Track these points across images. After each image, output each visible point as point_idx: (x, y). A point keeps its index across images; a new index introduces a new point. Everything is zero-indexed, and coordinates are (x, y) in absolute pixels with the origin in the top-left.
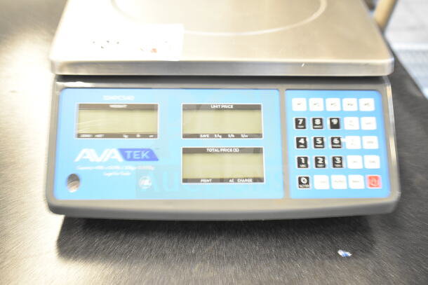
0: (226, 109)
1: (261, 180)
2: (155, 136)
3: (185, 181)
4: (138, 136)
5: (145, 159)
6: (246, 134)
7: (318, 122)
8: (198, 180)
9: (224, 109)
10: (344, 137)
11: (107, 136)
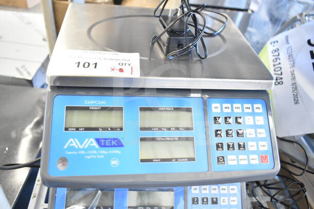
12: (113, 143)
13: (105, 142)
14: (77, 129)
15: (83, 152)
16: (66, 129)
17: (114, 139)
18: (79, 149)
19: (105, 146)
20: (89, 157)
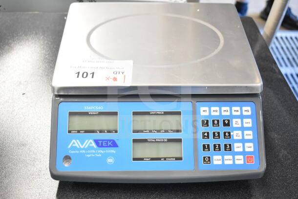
0: (159, 114)
1: (180, 159)
2: (116, 132)
3: (134, 159)
4: (106, 132)
5: (110, 146)
6: (171, 130)
7: (216, 122)
8: (142, 159)
9: (158, 114)
10: (233, 132)
11: (86, 131)
12: (109, 144)
13: (102, 143)
14: (79, 132)
15: (84, 151)
16: (70, 132)
17: (110, 140)
18: (80, 149)
19: (102, 146)
20: (89, 156)
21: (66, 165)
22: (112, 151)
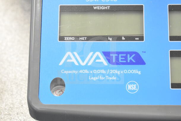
2: (141, 38)
4: (123, 38)
5: (131, 63)
11: (90, 38)
21: (56, 94)
22: (136, 70)
